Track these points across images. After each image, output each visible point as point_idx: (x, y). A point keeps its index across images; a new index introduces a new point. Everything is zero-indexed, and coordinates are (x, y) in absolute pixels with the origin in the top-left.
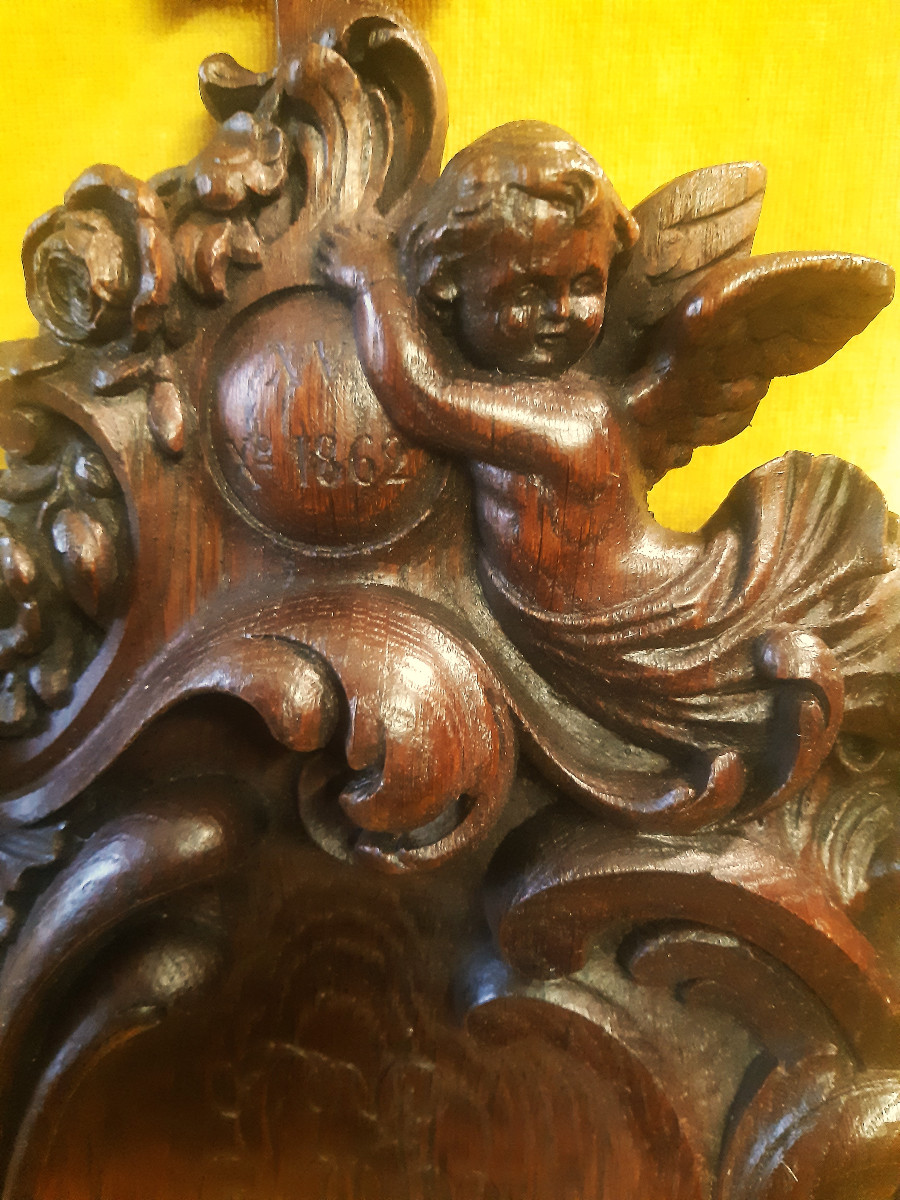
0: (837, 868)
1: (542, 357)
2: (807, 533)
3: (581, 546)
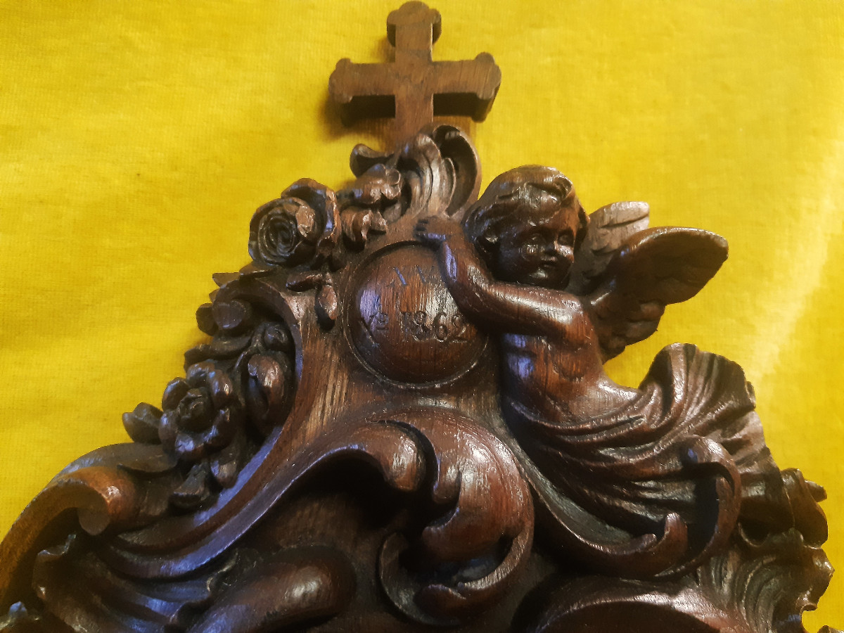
1: (542, 274)
2: (699, 392)
3: (571, 380)
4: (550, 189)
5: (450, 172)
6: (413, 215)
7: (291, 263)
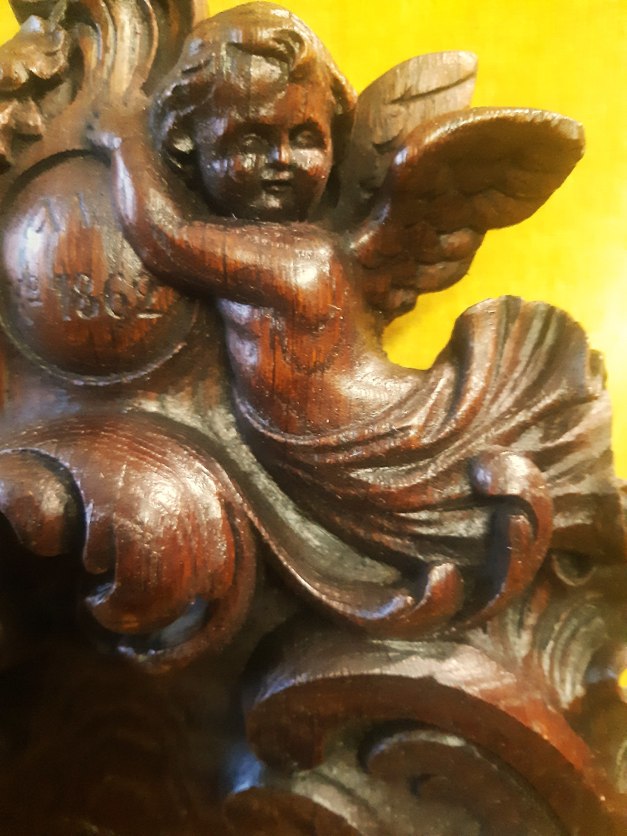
0: (557, 675)
2: (520, 368)
3: (309, 374)
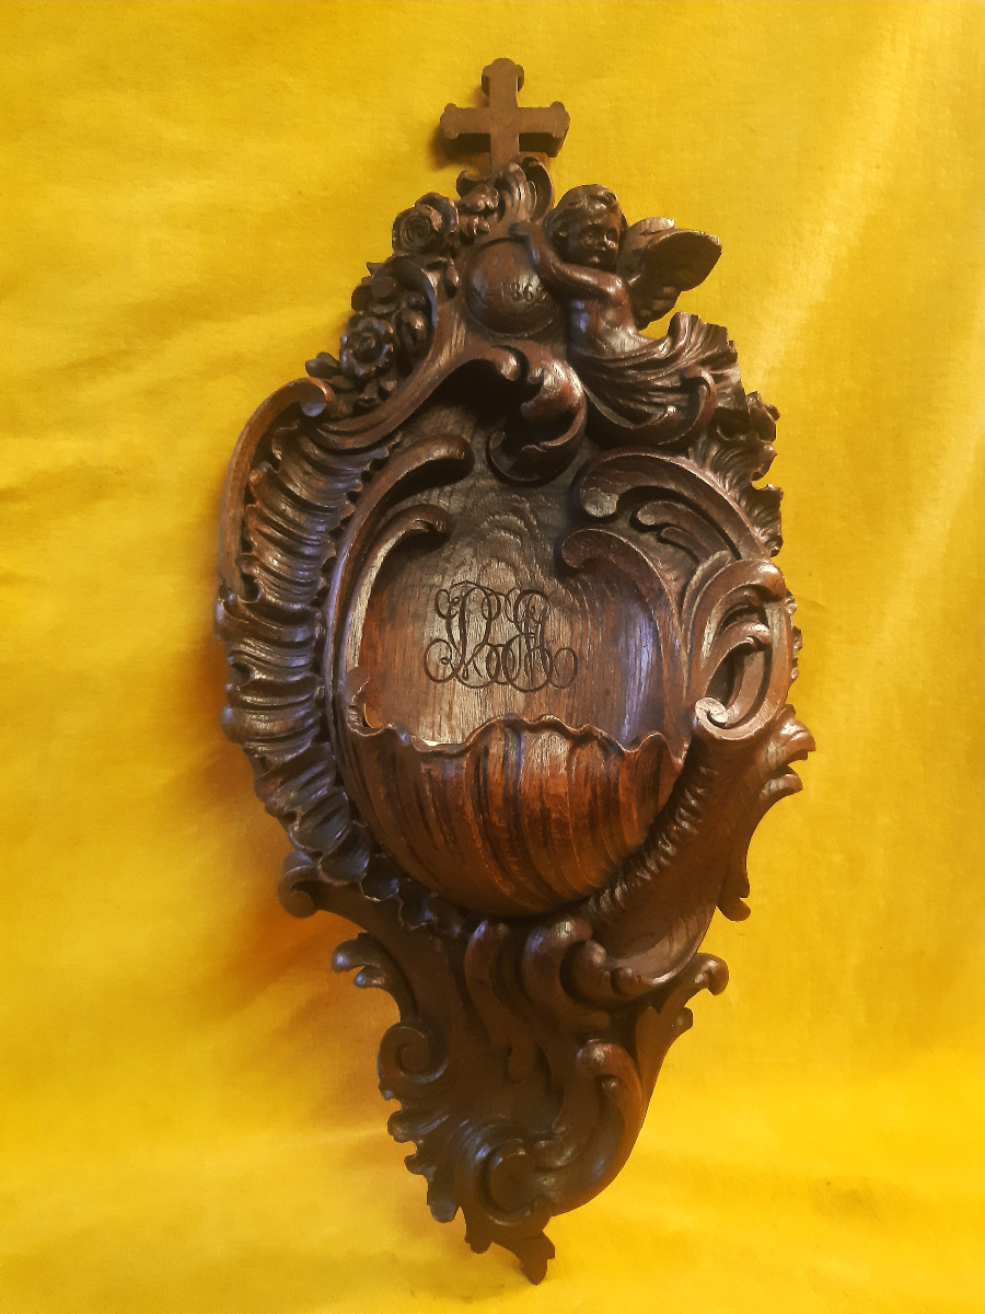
1: (596, 259)
4: (602, 200)
5: (532, 192)
6: (507, 219)
7: (425, 251)
